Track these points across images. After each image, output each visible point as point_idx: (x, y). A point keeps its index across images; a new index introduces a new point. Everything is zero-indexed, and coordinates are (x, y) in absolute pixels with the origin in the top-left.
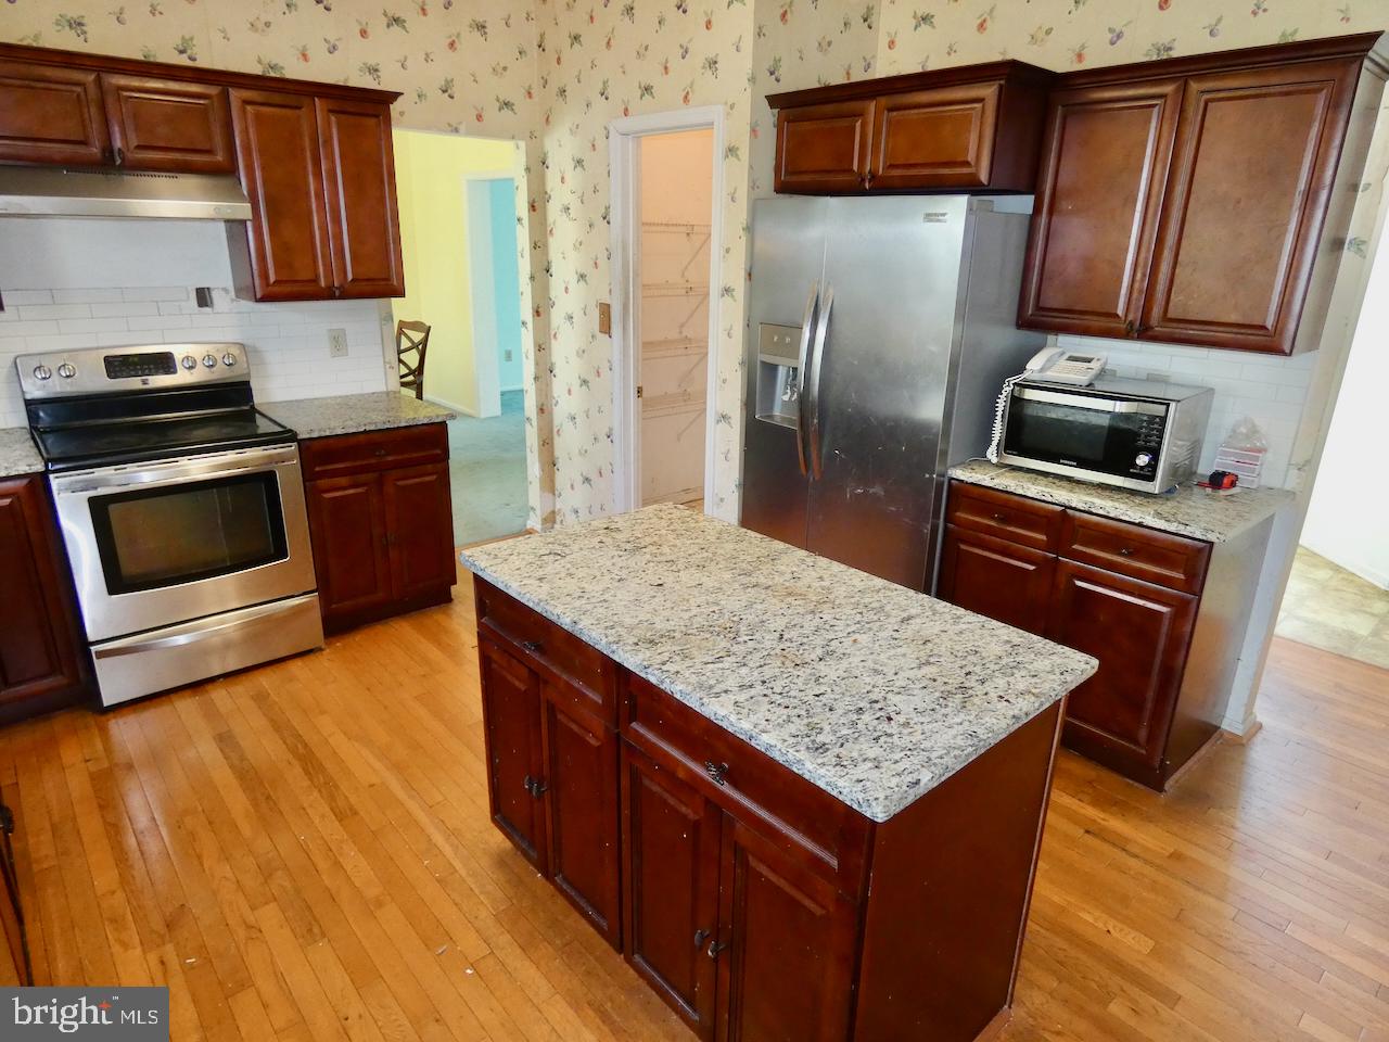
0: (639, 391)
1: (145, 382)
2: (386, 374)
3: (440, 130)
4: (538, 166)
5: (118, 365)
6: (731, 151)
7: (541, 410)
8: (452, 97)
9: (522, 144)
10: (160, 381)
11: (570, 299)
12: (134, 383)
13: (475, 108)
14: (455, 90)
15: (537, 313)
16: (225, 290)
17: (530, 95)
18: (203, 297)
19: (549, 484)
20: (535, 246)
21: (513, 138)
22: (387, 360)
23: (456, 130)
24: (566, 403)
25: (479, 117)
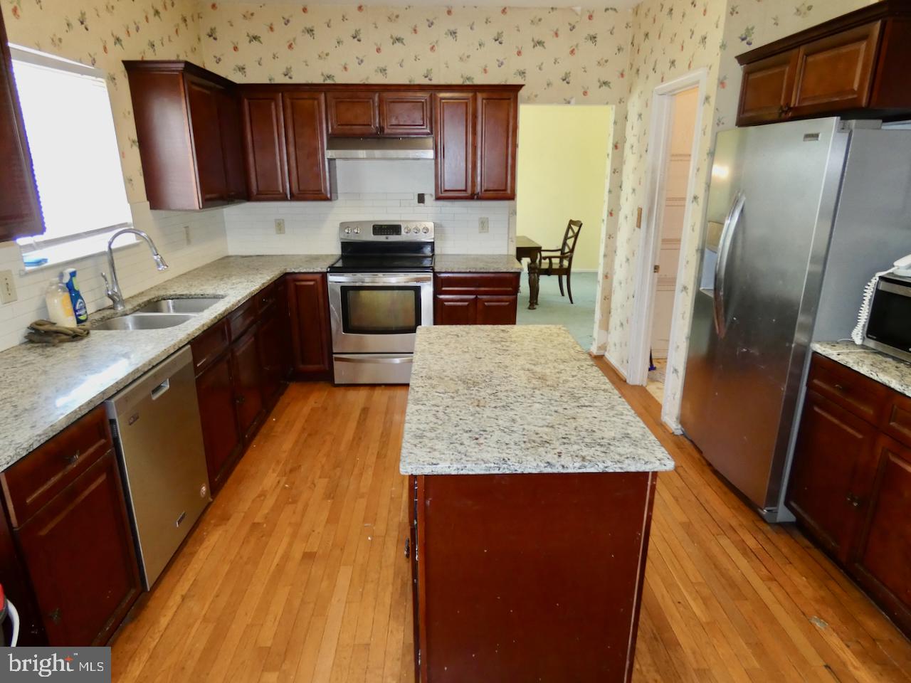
0: (656, 268)
1: (387, 238)
2: (508, 244)
3: (559, 103)
4: (621, 121)
5: (378, 229)
6: (707, 99)
7: (606, 277)
8: (568, 83)
9: (614, 106)
10: (393, 238)
11: (628, 207)
12: (382, 238)
13: (583, 87)
14: (571, 79)
15: (611, 214)
16: (431, 195)
17: (622, 75)
18: (421, 198)
19: (605, 326)
20: (614, 171)
21: (607, 103)
22: (510, 237)
23: (569, 103)
24: (619, 274)
25: (585, 93)
